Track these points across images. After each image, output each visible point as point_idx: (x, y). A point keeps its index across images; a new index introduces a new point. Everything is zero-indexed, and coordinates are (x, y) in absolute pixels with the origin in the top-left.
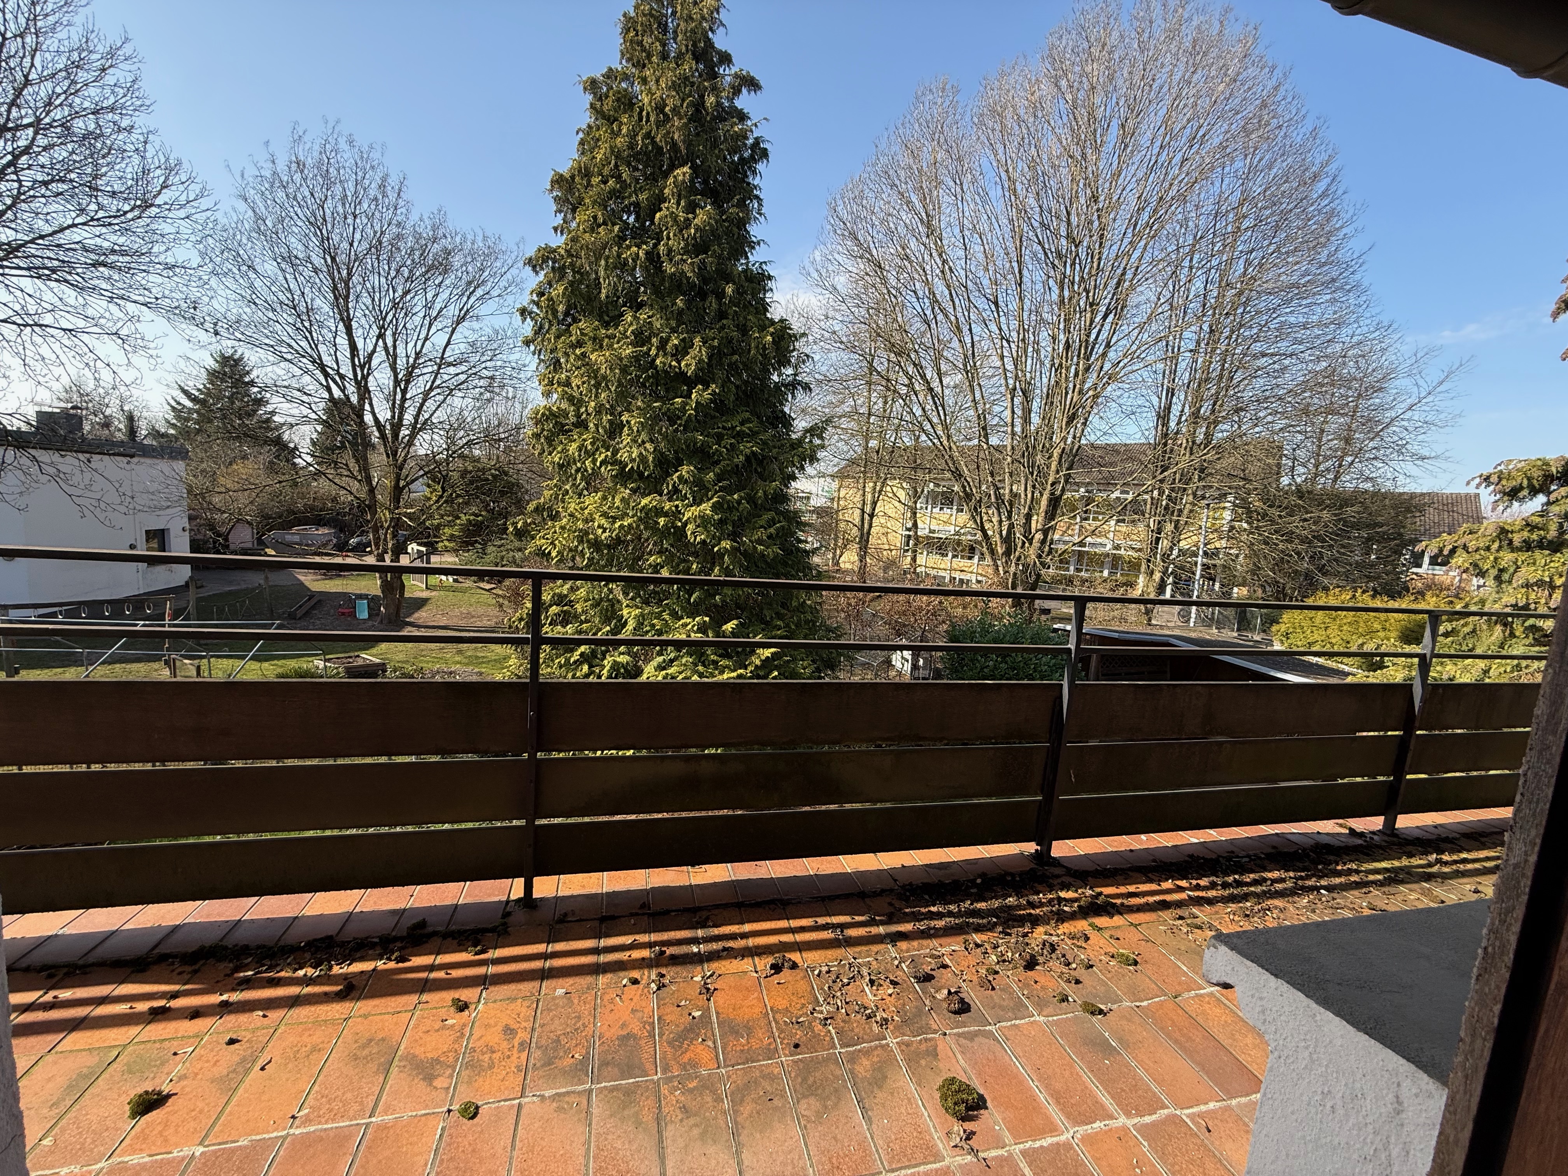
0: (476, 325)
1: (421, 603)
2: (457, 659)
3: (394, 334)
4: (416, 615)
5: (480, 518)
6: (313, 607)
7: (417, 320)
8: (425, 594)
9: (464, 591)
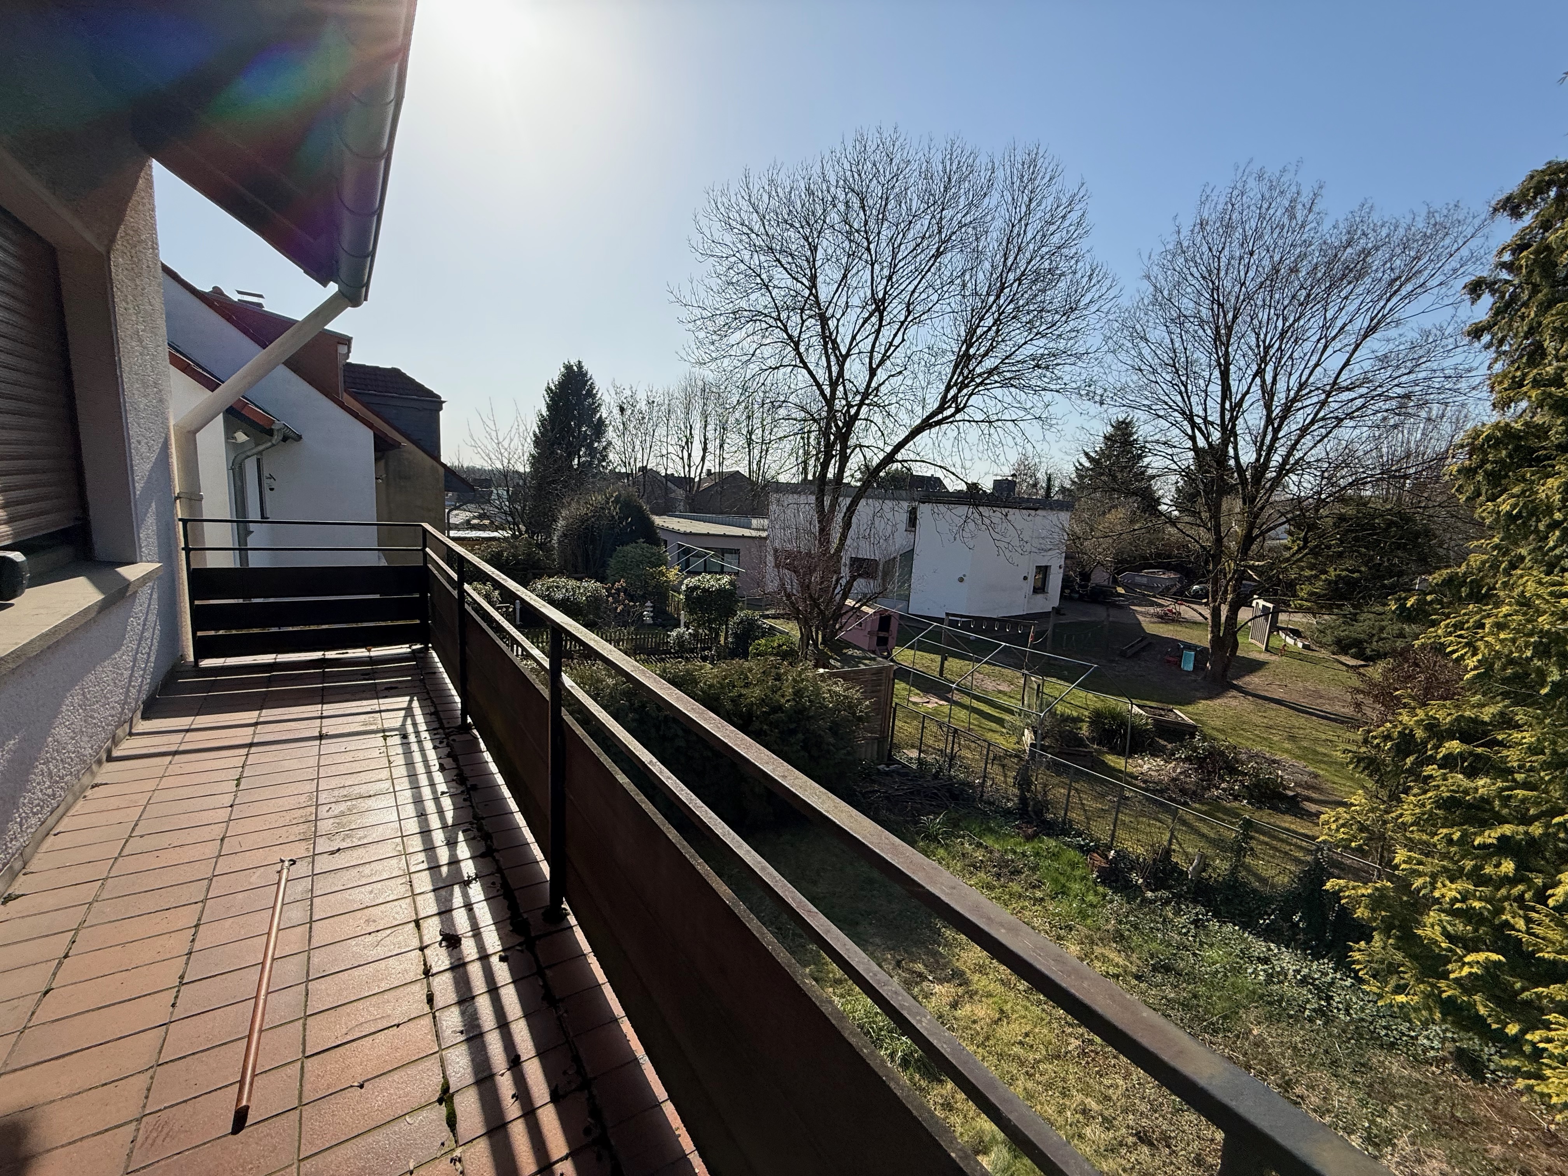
0: (1393, 333)
1: (1255, 666)
2: (1287, 745)
3: (1276, 368)
4: (1247, 679)
5: (1355, 575)
6: (1143, 649)
7: (1308, 346)
8: (1263, 657)
9: (1315, 662)
